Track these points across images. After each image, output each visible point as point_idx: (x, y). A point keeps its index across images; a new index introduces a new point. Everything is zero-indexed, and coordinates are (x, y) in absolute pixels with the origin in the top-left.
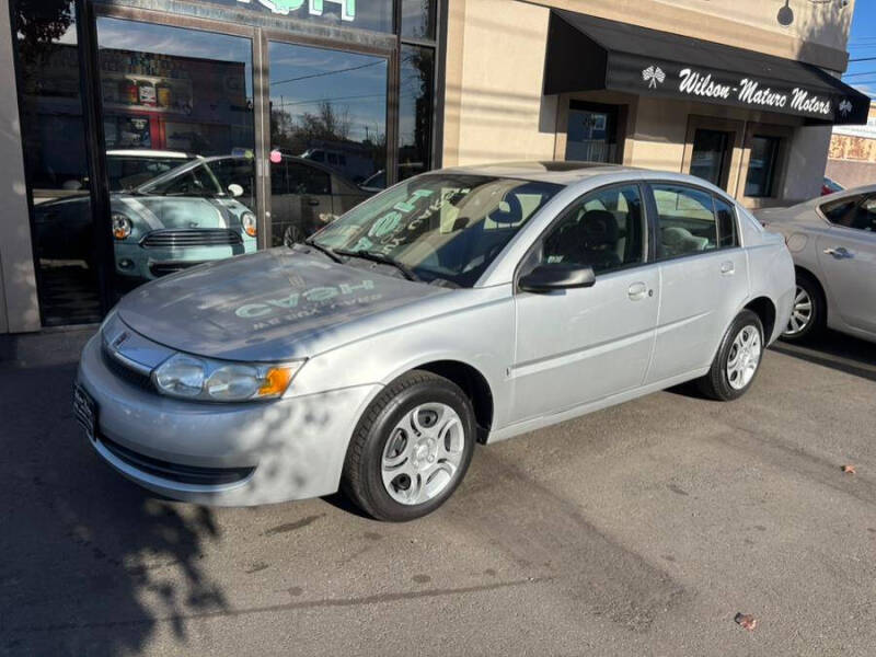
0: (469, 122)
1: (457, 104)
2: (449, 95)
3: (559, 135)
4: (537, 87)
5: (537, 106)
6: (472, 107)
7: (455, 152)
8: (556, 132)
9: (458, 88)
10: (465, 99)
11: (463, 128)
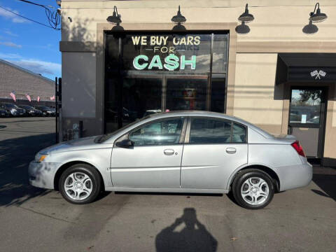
0: (238, 97)
1: (233, 92)
2: (229, 89)
3: (285, 100)
4: (272, 82)
5: (273, 90)
6: (240, 92)
7: (232, 108)
8: (283, 99)
9: (233, 86)
10: (236, 89)
11: (235, 100)
